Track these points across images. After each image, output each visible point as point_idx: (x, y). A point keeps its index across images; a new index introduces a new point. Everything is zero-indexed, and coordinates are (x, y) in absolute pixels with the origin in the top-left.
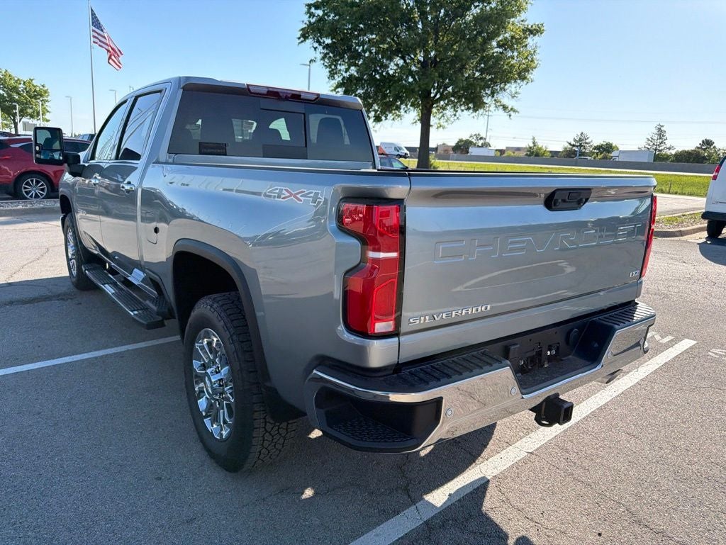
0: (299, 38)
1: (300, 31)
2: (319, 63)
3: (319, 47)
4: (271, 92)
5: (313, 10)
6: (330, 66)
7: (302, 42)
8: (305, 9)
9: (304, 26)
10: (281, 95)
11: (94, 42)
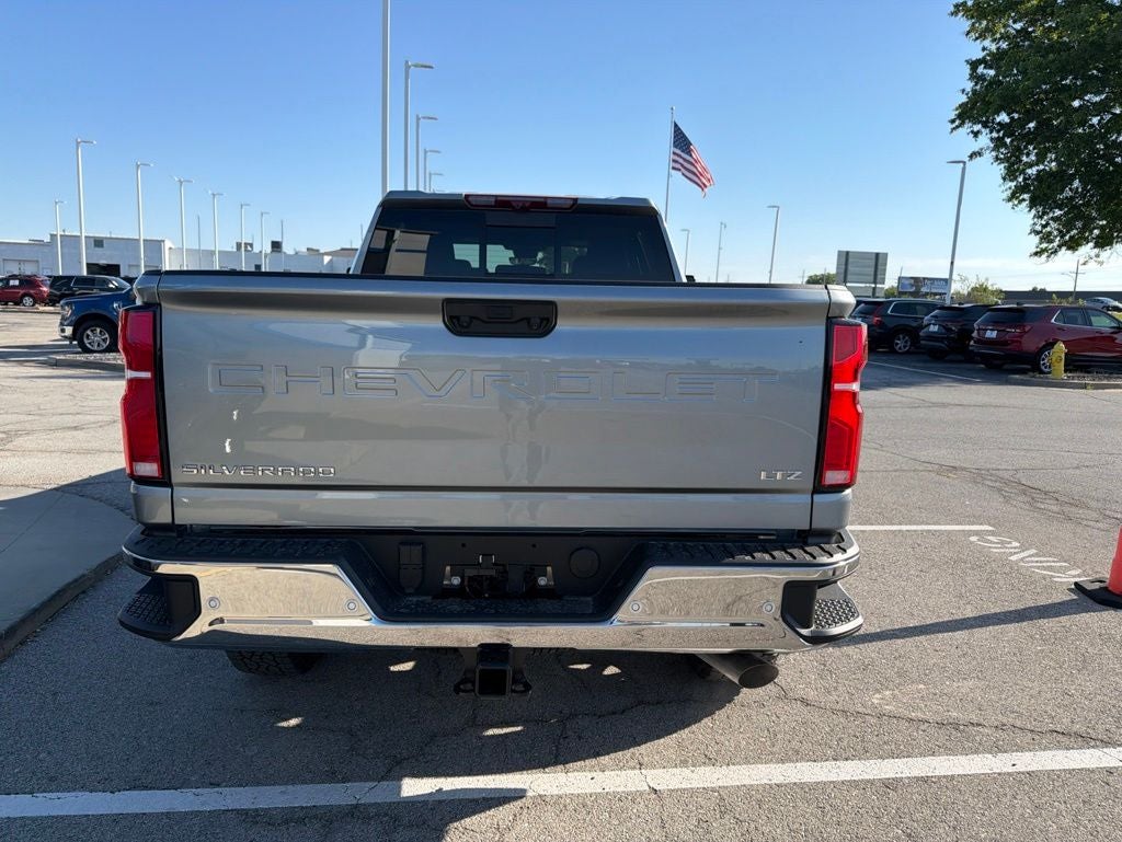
0: (953, 121)
1: (957, 109)
2: (989, 156)
3: (983, 130)
4: (501, 201)
5: (981, 69)
6: (1007, 159)
7: (957, 127)
8: (967, 70)
9: (964, 99)
10: (514, 204)
11: (674, 168)
